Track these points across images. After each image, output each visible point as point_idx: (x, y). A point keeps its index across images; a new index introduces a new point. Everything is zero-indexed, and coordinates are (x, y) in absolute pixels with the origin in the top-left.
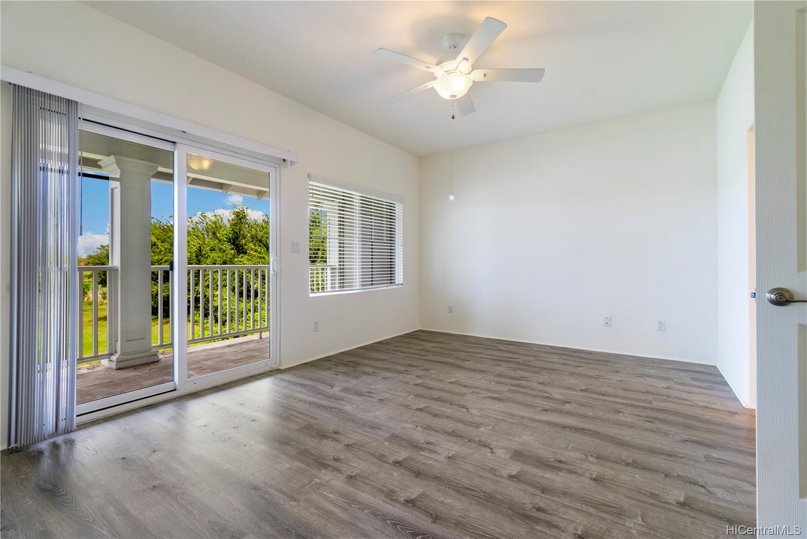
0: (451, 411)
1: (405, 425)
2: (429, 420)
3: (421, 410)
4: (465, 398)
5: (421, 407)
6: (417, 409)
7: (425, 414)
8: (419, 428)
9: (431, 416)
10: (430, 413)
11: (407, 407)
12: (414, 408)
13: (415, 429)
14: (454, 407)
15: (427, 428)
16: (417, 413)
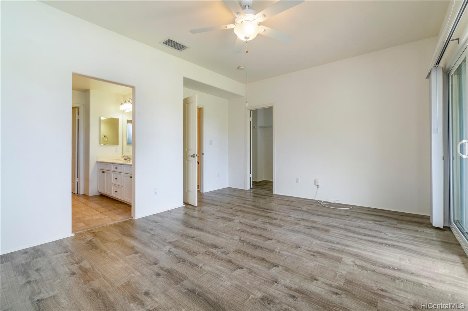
0: (251, 238)
1: (277, 231)
2: (264, 233)
3: (269, 239)
4: (237, 248)
5: (269, 241)
6: (271, 239)
7: (266, 236)
8: (269, 229)
9: (263, 235)
10: (264, 237)
11: (279, 242)
12: (273, 240)
13: (271, 229)
14: (247, 241)
15: (265, 229)
16: (271, 237)
